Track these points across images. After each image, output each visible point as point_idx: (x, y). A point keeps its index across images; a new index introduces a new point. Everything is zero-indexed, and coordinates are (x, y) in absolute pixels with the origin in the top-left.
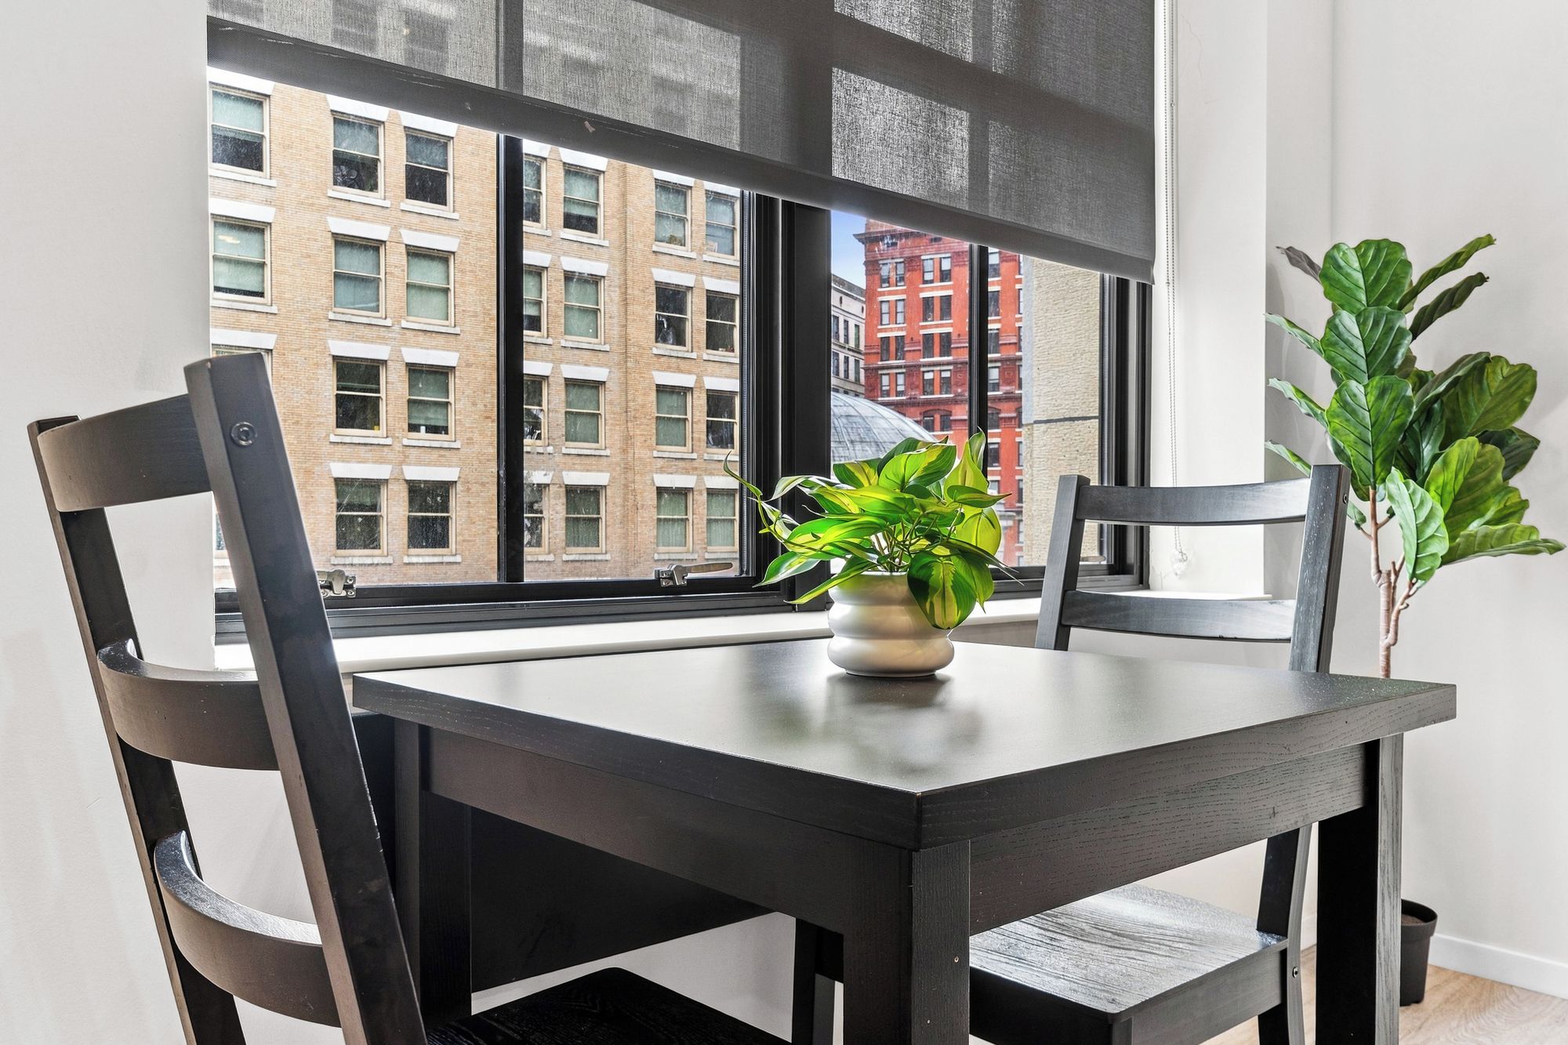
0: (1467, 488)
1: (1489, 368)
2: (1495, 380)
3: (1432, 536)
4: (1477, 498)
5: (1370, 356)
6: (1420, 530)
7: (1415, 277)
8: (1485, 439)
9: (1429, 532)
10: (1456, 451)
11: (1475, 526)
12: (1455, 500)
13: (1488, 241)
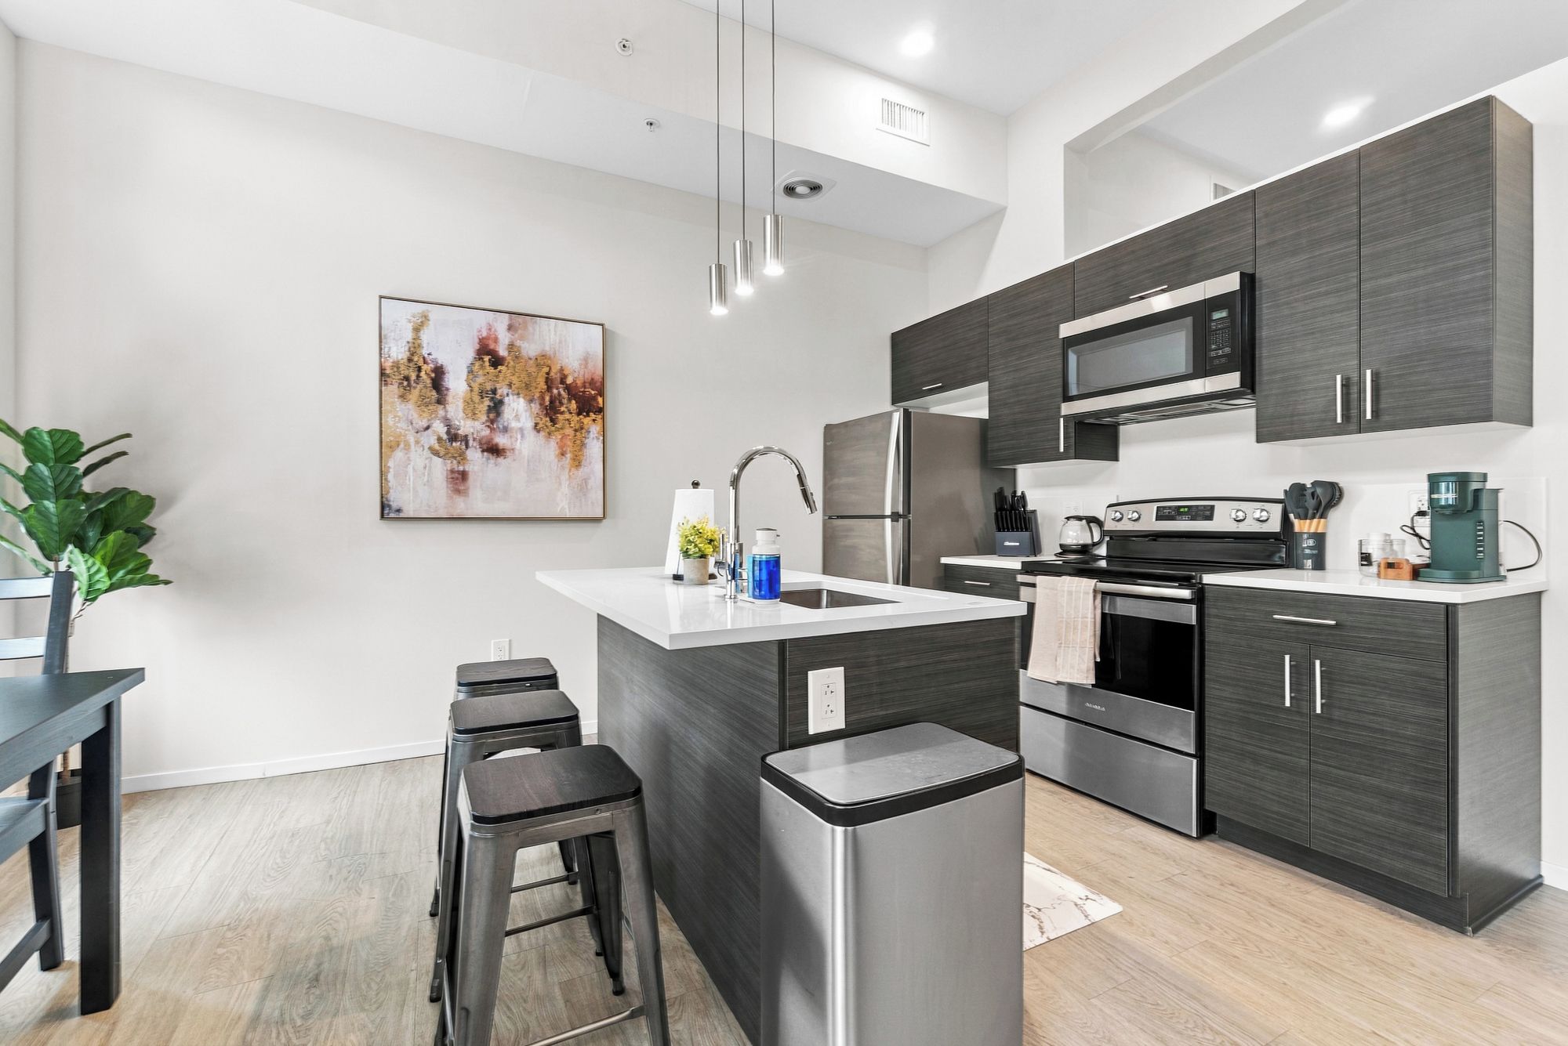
0: (116, 555)
1: (128, 497)
2: (132, 503)
3: (98, 581)
4: (123, 560)
5: (56, 487)
6: (90, 577)
7: (84, 449)
8: (127, 531)
9: (97, 577)
10: (111, 537)
11: (121, 573)
12: (112, 560)
13: (128, 436)
